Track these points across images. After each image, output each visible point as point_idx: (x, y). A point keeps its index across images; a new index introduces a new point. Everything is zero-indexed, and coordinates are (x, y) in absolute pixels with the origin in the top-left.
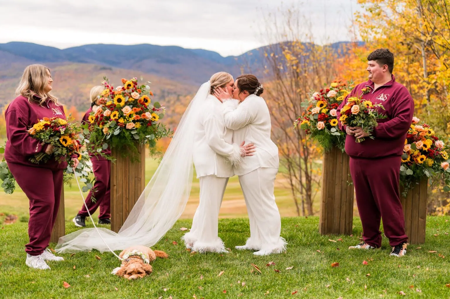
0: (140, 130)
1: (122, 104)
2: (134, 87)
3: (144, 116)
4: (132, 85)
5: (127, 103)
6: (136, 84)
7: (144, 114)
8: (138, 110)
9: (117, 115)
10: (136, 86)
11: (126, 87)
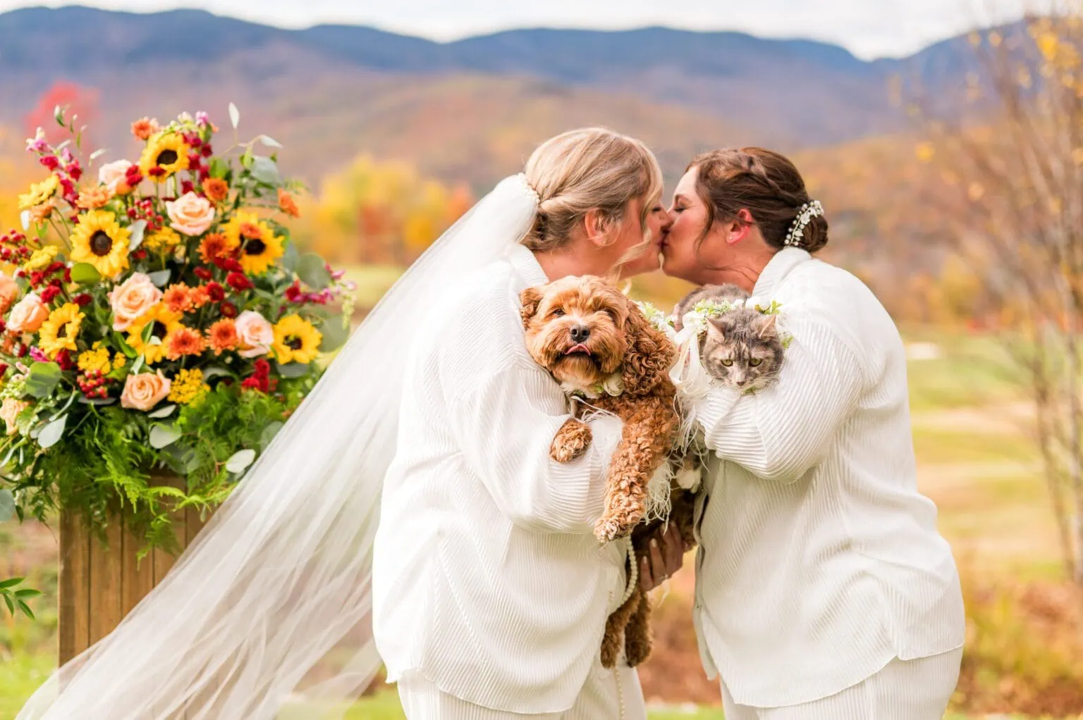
0: (198, 417)
1: (113, 262)
2: (194, 164)
3: (225, 333)
4: (184, 153)
5: (141, 259)
6: (207, 151)
7: (225, 322)
8: (195, 296)
9: (72, 330)
10: (204, 161)
11: (146, 161)
